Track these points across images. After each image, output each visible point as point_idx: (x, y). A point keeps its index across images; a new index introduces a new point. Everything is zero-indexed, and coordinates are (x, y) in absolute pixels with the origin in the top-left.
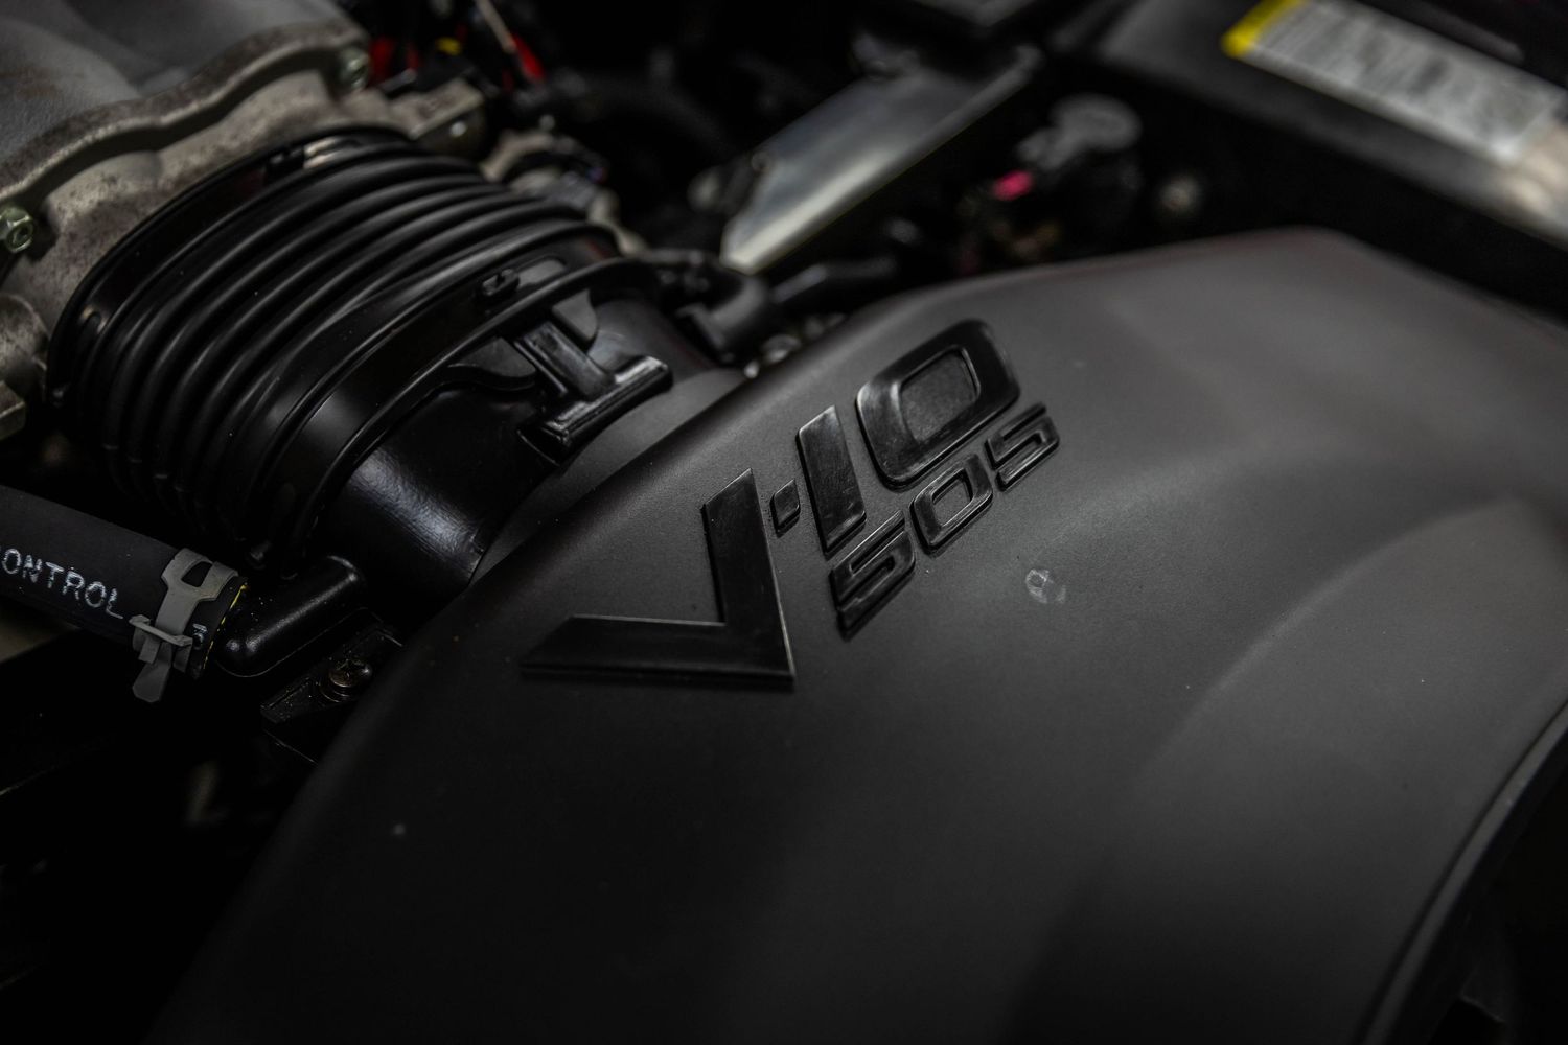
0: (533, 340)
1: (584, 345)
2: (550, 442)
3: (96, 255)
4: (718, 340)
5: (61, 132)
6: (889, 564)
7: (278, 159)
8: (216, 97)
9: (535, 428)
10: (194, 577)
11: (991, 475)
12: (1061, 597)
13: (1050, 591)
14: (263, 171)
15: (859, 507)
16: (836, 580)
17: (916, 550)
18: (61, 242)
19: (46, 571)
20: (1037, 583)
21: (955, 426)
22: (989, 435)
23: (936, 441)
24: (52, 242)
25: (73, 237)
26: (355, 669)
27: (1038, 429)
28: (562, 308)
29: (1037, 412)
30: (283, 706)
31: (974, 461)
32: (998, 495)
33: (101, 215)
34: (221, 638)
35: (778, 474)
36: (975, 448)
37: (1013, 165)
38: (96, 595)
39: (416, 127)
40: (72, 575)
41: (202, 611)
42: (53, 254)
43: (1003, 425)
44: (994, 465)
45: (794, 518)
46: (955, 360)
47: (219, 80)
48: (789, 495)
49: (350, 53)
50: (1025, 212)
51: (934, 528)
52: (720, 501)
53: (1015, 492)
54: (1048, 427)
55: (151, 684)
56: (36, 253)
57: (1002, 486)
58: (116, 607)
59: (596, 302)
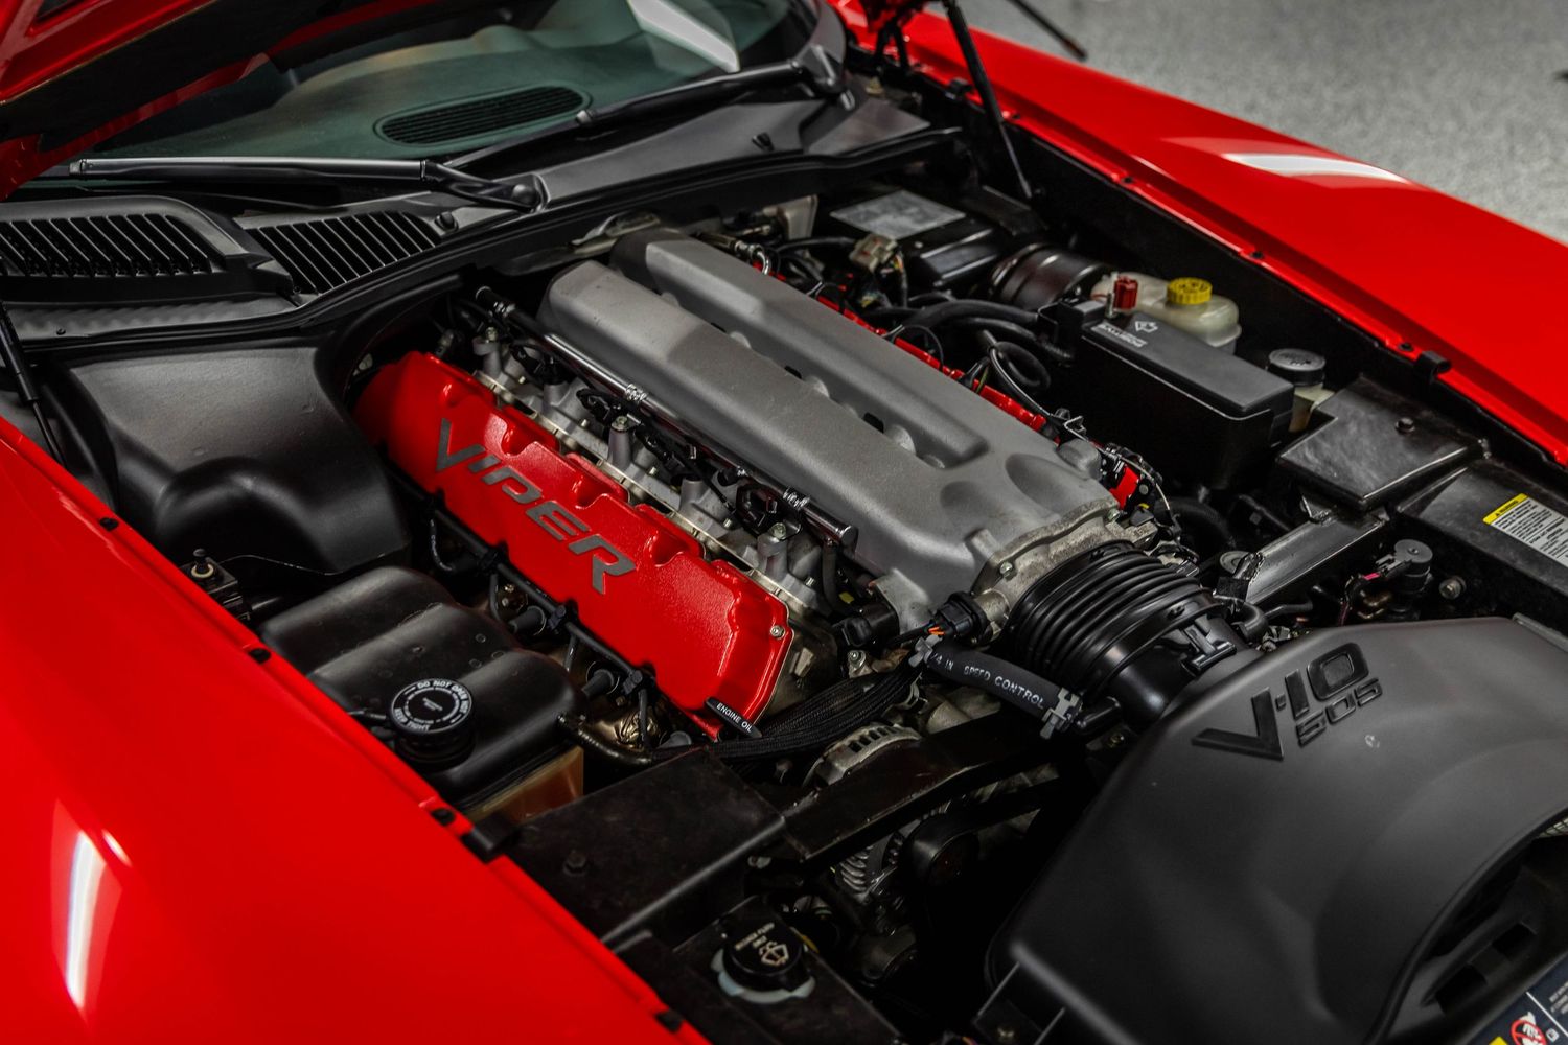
0: (1187, 630)
1: (1205, 634)
2: (1193, 668)
3: (1031, 581)
4: (1246, 634)
5: (1024, 537)
6: (1317, 726)
7: (1095, 553)
8: (1071, 525)
9: (1188, 662)
10: (1068, 698)
11: (1356, 701)
12: (1378, 746)
13: (1374, 743)
14: (1090, 556)
15: (1307, 706)
16: (1298, 729)
17: (1327, 724)
18: (1018, 574)
19: (1018, 689)
20: (1369, 739)
21: (1344, 682)
22: (1356, 686)
23: (1337, 687)
24: (1015, 575)
25: (1023, 574)
26: (1119, 737)
27: (1374, 687)
28: (1198, 620)
29: (1375, 681)
30: (1093, 746)
31: (1350, 696)
32: (1357, 708)
33: (1032, 568)
34: (1076, 719)
35: (1279, 691)
36: (1350, 691)
37: (1373, 568)
38: (1035, 700)
39: (1134, 540)
40: (1028, 691)
41: (1070, 710)
42: (1015, 578)
43: (1361, 684)
44: (1357, 698)
45: (1284, 706)
46: (1344, 657)
47: (1072, 520)
48: (1282, 698)
49: (1114, 510)
50: (1375, 589)
51: (1334, 716)
52: (1258, 698)
53: (1364, 708)
54: (1379, 687)
55: (1046, 733)
56: (1009, 578)
57: (1359, 705)
58: (1042, 704)
59: (1209, 618)
